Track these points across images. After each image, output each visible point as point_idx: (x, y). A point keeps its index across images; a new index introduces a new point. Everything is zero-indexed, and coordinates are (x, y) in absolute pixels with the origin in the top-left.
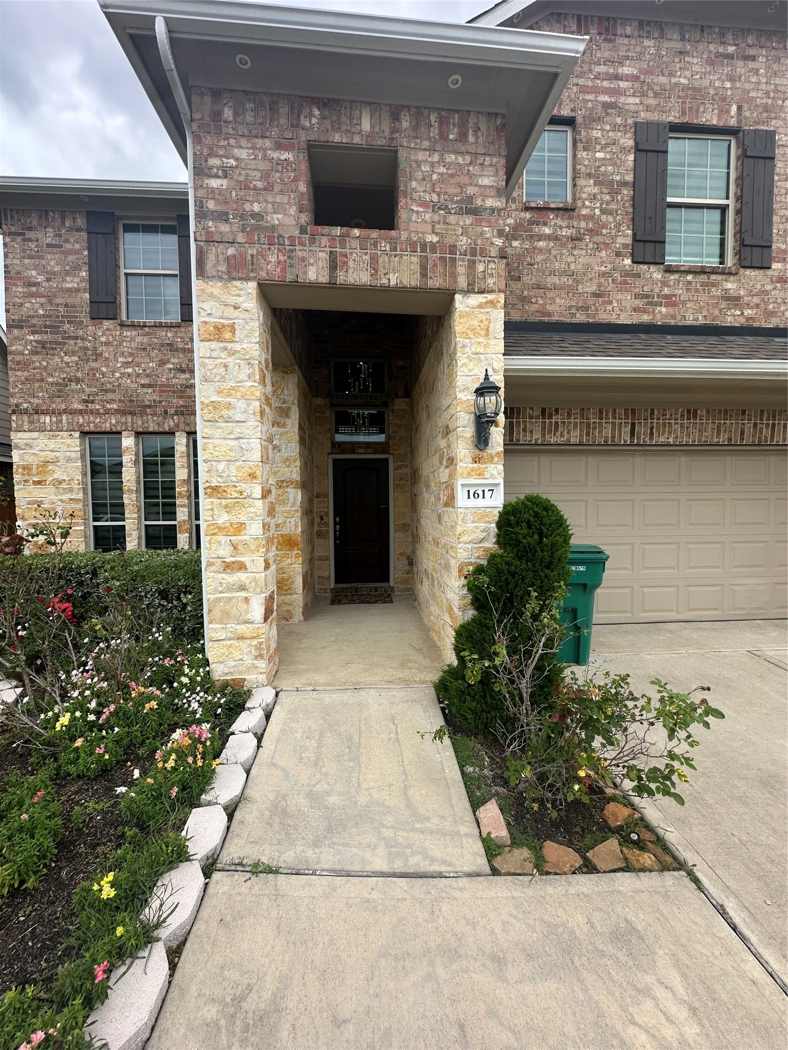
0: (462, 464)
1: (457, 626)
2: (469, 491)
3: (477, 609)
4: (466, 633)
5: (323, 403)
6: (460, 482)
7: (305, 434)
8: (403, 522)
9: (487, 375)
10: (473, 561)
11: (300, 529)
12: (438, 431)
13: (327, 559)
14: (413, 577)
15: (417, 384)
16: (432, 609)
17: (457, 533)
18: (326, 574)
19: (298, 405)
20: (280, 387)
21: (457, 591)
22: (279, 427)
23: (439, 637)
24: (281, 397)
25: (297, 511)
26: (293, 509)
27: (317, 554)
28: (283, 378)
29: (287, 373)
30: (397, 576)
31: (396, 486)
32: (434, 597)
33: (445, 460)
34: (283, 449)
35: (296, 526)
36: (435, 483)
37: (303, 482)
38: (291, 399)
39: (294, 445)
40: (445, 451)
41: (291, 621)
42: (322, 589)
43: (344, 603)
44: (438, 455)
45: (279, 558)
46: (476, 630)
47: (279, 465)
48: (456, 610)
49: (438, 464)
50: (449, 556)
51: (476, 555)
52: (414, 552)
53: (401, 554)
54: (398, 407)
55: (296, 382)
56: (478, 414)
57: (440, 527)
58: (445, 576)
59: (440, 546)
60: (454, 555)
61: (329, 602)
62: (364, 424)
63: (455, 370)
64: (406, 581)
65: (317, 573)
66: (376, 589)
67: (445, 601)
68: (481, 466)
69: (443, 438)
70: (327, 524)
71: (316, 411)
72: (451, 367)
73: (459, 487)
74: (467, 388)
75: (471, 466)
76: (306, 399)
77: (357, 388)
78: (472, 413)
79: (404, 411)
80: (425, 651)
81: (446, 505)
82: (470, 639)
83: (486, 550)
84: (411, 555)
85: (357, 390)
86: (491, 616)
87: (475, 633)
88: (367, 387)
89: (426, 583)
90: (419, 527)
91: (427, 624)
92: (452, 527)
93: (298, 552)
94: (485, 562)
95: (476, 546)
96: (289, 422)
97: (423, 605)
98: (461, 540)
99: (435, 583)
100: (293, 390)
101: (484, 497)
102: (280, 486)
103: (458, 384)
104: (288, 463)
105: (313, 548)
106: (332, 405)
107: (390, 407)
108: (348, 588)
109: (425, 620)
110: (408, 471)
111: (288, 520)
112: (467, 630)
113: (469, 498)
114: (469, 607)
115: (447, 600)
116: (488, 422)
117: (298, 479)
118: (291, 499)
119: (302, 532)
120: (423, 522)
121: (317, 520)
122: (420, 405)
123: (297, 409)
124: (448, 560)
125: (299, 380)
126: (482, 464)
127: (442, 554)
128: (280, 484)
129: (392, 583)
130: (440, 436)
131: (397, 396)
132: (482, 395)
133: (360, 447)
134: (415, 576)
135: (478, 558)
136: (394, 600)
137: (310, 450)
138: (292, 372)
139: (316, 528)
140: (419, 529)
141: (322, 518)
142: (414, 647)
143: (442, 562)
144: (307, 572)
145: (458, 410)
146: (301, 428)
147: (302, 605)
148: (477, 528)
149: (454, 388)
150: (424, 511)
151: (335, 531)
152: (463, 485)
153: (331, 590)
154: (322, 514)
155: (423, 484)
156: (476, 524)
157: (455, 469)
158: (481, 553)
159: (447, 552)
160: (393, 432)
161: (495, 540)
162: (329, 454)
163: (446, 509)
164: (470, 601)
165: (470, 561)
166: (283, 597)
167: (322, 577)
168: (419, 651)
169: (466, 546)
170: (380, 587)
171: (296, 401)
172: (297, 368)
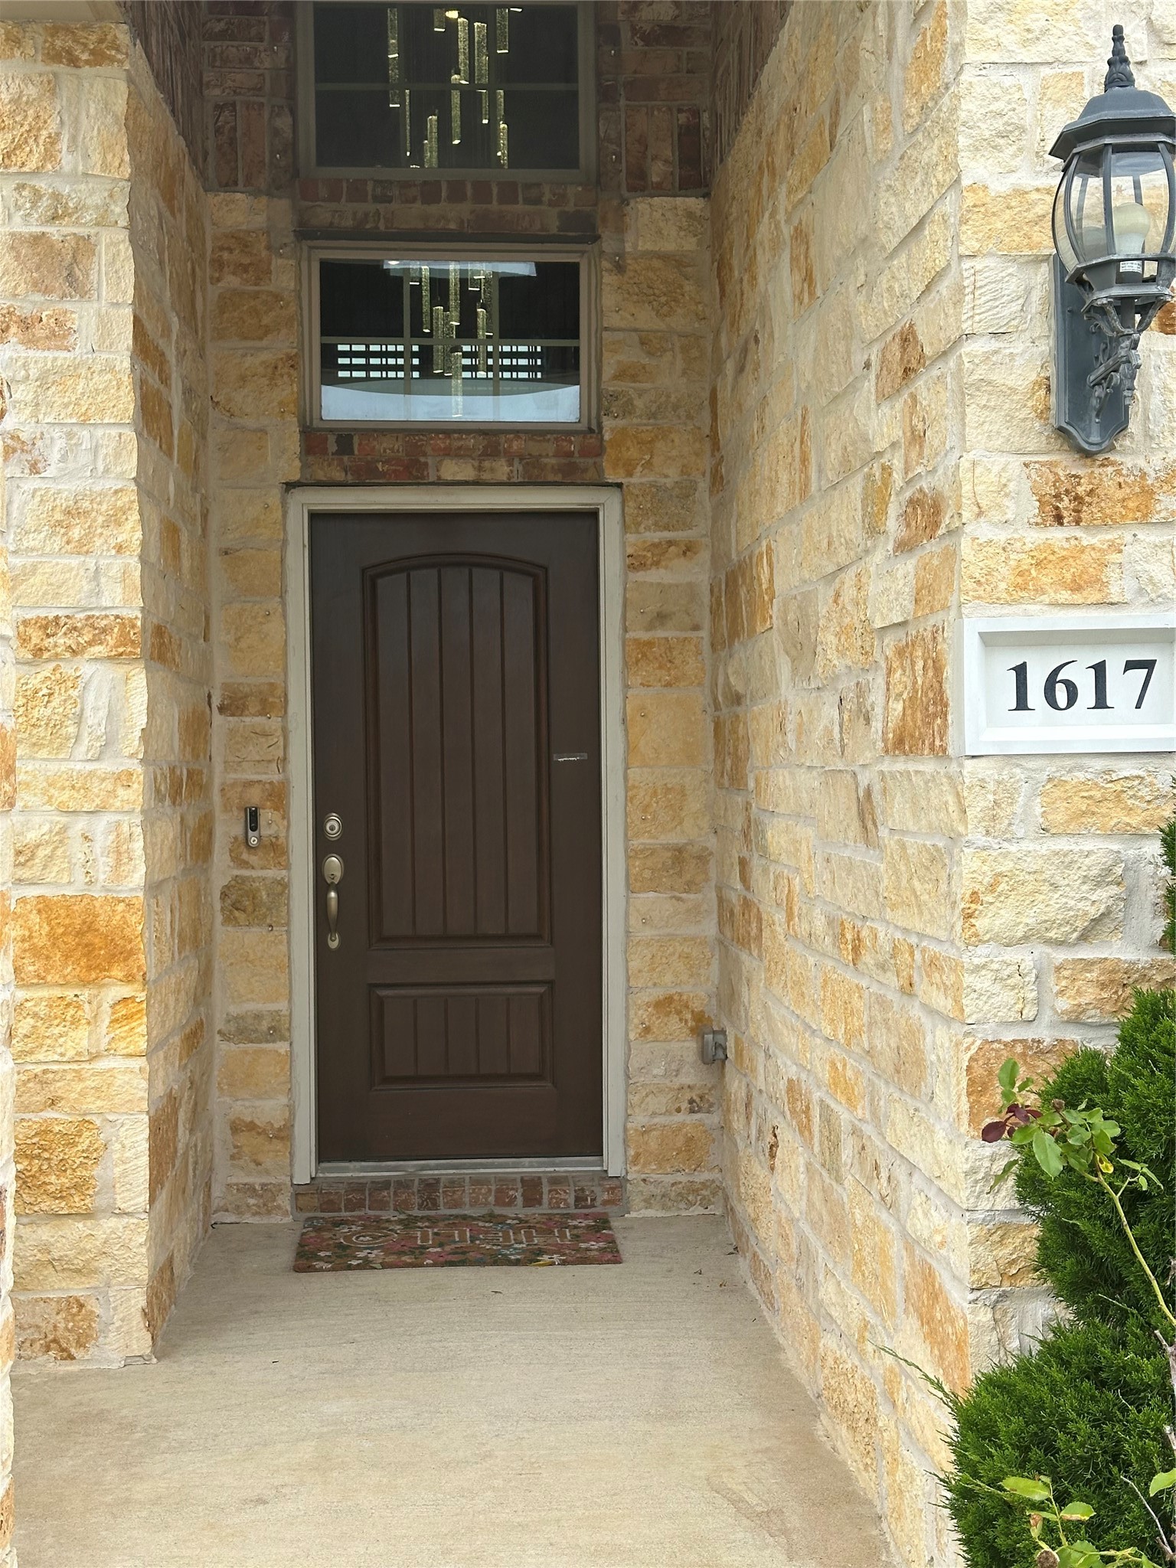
0: (983, 530)
1: (965, 1381)
2: (1021, 671)
3: (1073, 1290)
4: (1017, 1422)
5: (260, 221)
6: (975, 622)
7: (165, 380)
8: (674, 838)
9: (1118, 59)
10: (1046, 1035)
11: (137, 876)
12: (858, 359)
13: (277, 1031)
14: (725, 1127)
15: (749, 119)
16: (828, 1292)
17: (962, 889)
18: (269, 1110)
19: (131, 227)
20: (33, 132)
21: (963, 1196)
22: (31, 342)
23: (870, 1448)
24: (42, 184)
25: (124, 779)
26: (105, 767)
27: (224, 1007)
28: (52, 88)
29: (74, 62)
30: (640, 1119)
31: (637, 654)
32: (838, 1227)
33: (893, 510)
34: (55, 456)
35: (120, 854)
36: (844, 631)
37: (159, 631)
38: (91, 195)
39: (107, 436)
40: (897, 463)
41: (87, 1360)
42: (249, 1189)
43: (366, 1265)
44: (856, 487)
45: (25, 1026)
46: (1067, 1404)
47: (30, 541)
48: (958, 1297)
49: (855, 532)
50: (916, 1012)
51: (1064, 1004)
52: (729, 995)
53: (665, 1005)
54: (645, 245)
55: (120, 105)
56: (1072, 264)
57: (870, 857)
58: (898, 1116)
59: (867, 958)
60: (942, 1002)
61: (286, 1256)
62: (468, 330)
63: (952, 37)
64: (691, 1150)
65: (224, 1105)
66: (532, 1189)
67: (896, 1249)
68: (1087, 539)
69: (883, 397)
70: (277, 850)
71: (219, 264)
72: (927, 23)
73: (972, 646)
74: (1012, 132)
75: (1036, 537)
76: (169, 196)
77: (430, 145)
78: (1038, 260)
79: (676, 261)
80: (794, 1521)
81: (901, 743)
82: (1036, 1453)
83: (1116, 978)
84: (712, 1010)
85: (431, 154)
86: (1147, 1327)
87: (1063, 1423)
88: (479, 141)
89: (794, 1154)
90: (756, 863)
91: (802, 1375)
92: (936, 857)
93: (126, 991)
94: (1106, 1043)
95: (1060, 956)
96: (83, 316)
97: (783, 1276)
98: (981, 924)
99: (847, 1153)
100: (107, 148)
101: (1101, 703)
102: (38, 651)
103: (969, 108)
104: (76, 533)
105: (206, 975)
106: (305, 233)
107: (608, 244)
108: (386, 1184)
109: (794, 1358)
110: (697, 573)
111: (80, 824)
112: (1020, 1403)
113: (1022, 704)
114: (1029, 1281)
115: (910, 1243)
116: (1124, 305)
117: (133, 611)
118: (95, 718)
119: (153, 888)
120: (776, 836)
121: (227, 827)
122: (764, 231)
123: (126, 250)
124: (914, 1033)
125: (135, 95)
126: (1091, 527)
127: (882, 1003)
128: (36, 637)
129: (614, 1160)
130: (869, 385)
131: (640, 184)
132: (1093, 163)
133: (448, 453)
134: (737, 1123)
135: (1075, 1019)
136: (625, 1247)
137: (193, 467)
138: (99, 58)
139: (222, 870)
140: (756, 873)
141: (253, 819)
142: (736, 1502)
143: (883, 1041)
144: (172, 1101)
145: (969, 244)
146: (145, 348)
147: (142, 1272)
148: (1067, 862)
149: (946, 130)
150: (782, 778)
151: (321, 886)
152: (990, 641)
153: (299, 1193)
154: (254, 797)
155: (775, 638)
156: (1062, 844)
157: (951, 556)
158: (1091, 994)
159: (908, 990)
160: (619, 376)
161: (1161, 925)
162: (290, 486)
163: (900, 765)
164: (1032, 1249)
165: (1028, 1034)
166: (45, 1233)
167: (252, 1127)
168: (767, 1520)
169: (1013, 955)
170: (556, 1181)
171: (119, 209)
172: (122, 34)
